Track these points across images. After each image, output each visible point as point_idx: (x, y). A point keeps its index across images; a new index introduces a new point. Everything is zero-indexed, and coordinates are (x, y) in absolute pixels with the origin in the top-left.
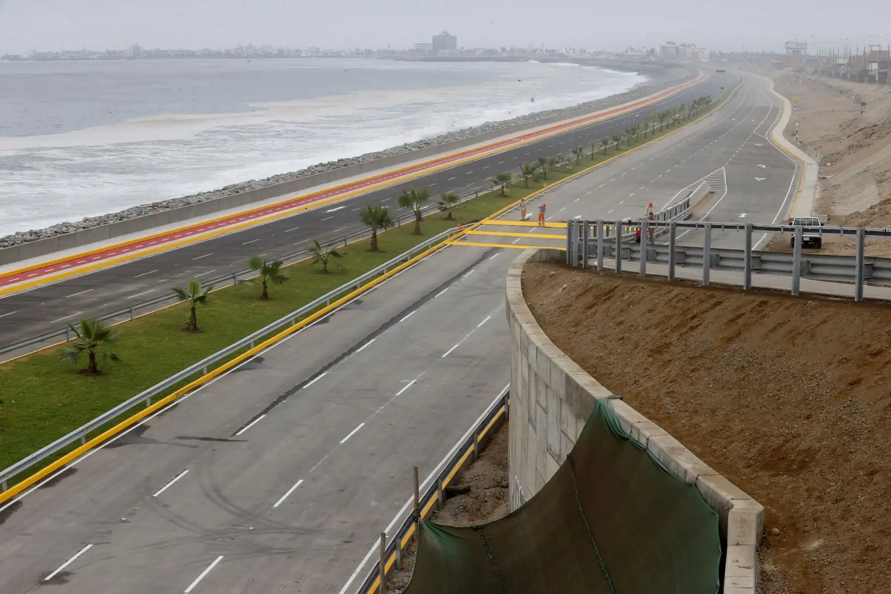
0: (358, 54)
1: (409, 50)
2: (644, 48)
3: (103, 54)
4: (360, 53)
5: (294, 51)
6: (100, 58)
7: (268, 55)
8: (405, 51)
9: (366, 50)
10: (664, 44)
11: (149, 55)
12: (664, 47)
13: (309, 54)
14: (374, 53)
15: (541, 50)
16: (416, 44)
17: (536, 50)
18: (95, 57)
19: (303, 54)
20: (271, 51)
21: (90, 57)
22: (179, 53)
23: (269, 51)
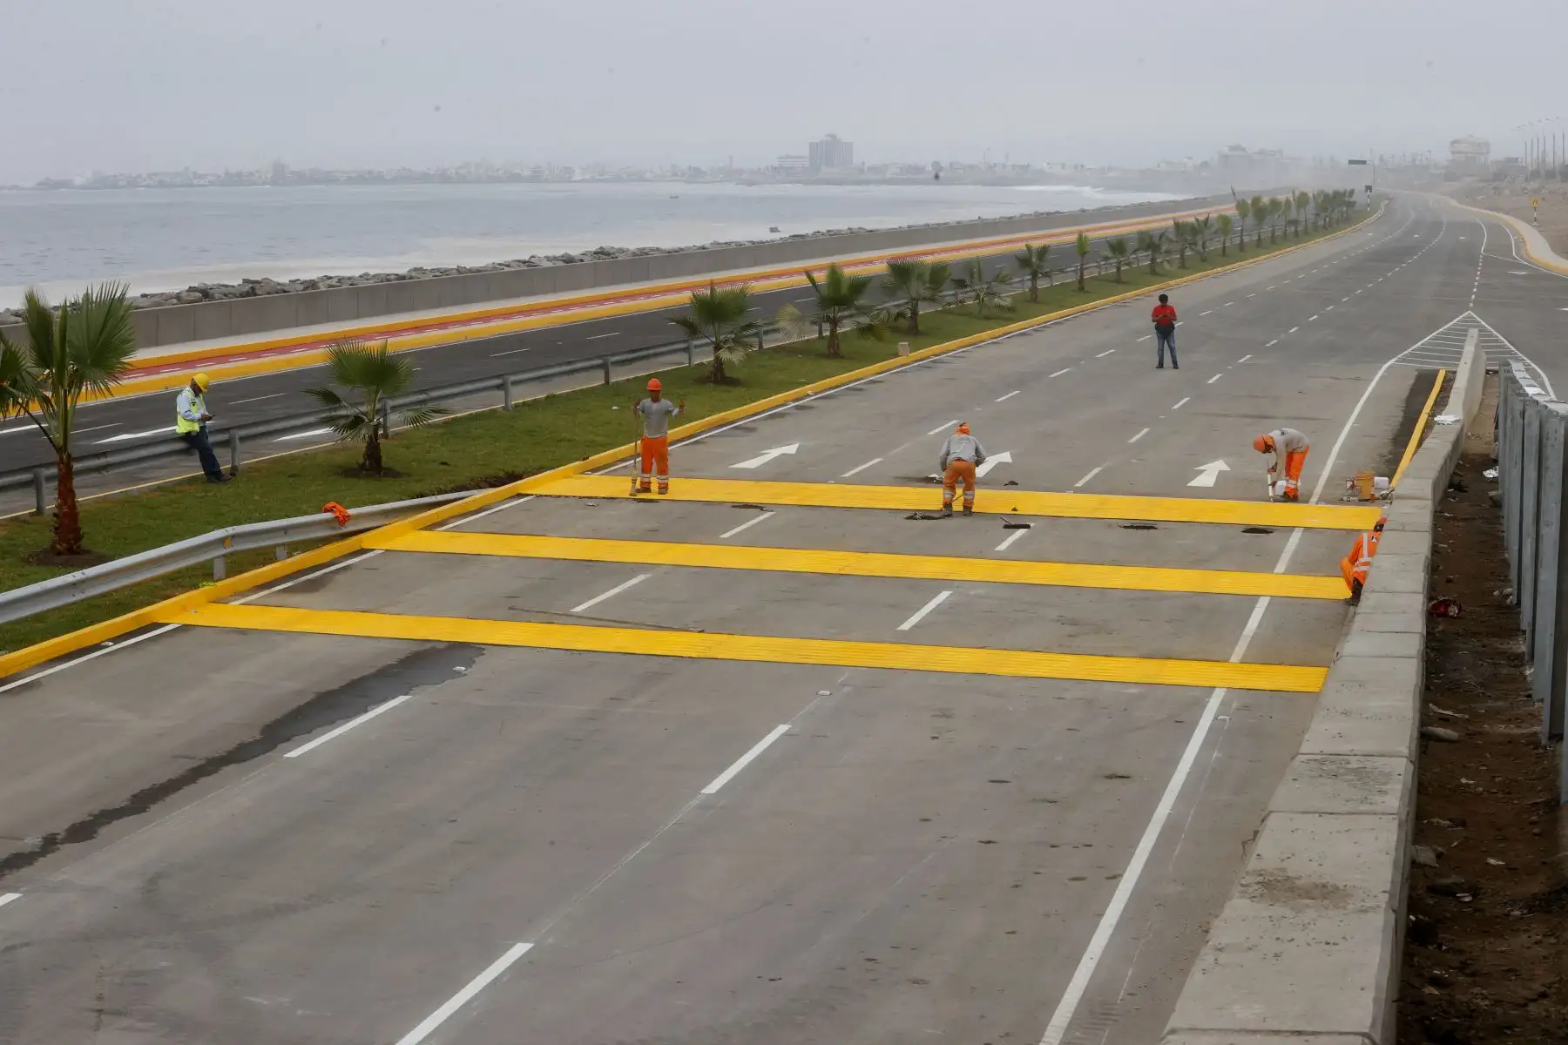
0: (675, 174)
1: (767, 168)
2: (1190, 158)
3: (220, 176)
4: (680, 174)
5: (561, 171)
6: (212, 183)
7: (515, 178)
8: (759, 169)
9: (690, 168)
10: (1226, 150)
11: (302, 179)
12: (1226, 156)
13: (588, 177)
14: (704, 172)
15: (1004, 166)
16: (779, 158)
17: (995, 165)
18: (202, 182)
19: (577, 177)
20: (519, 172)
21: (195, 182)
22: (354, 175)
23: (516, 171)
